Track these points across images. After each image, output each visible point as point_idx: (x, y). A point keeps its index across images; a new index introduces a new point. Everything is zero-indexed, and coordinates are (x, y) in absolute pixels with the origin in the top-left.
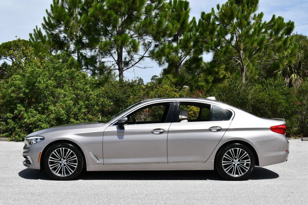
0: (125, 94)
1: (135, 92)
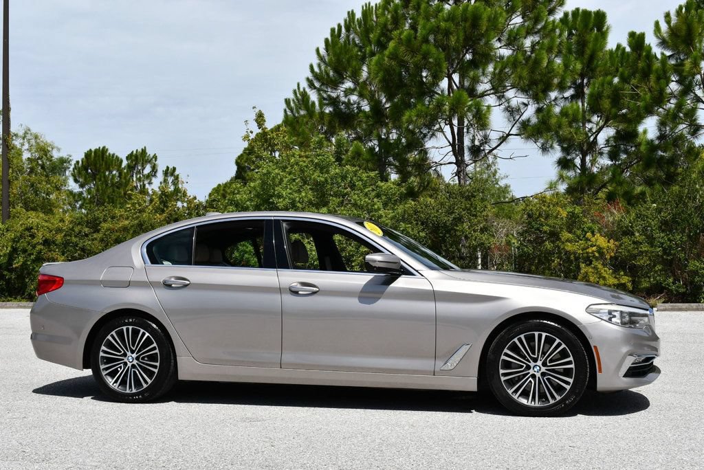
0: (453, 213)
1: (476, 208)
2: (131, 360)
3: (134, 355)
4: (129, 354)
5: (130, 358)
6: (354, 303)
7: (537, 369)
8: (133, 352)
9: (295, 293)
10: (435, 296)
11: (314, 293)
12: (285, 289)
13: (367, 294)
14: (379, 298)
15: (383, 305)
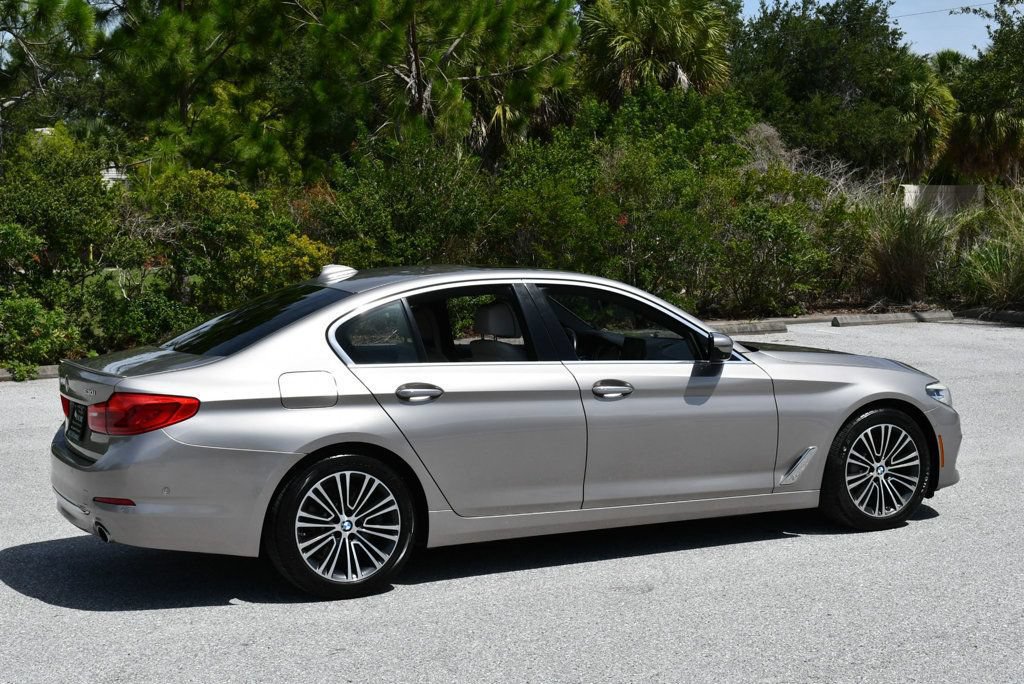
2: (348, 528)
3: (353, 519)
4: (344, 517)
5: (346, 524)
6: (678, 405)
7: (880, 470)
8: (349, 513)
9: (599, 396)
10: (774, 387)
11: (625, 395)
12: (586, 391)
13: (693, 392)
14: (709, 396)
15: (715, 404)
